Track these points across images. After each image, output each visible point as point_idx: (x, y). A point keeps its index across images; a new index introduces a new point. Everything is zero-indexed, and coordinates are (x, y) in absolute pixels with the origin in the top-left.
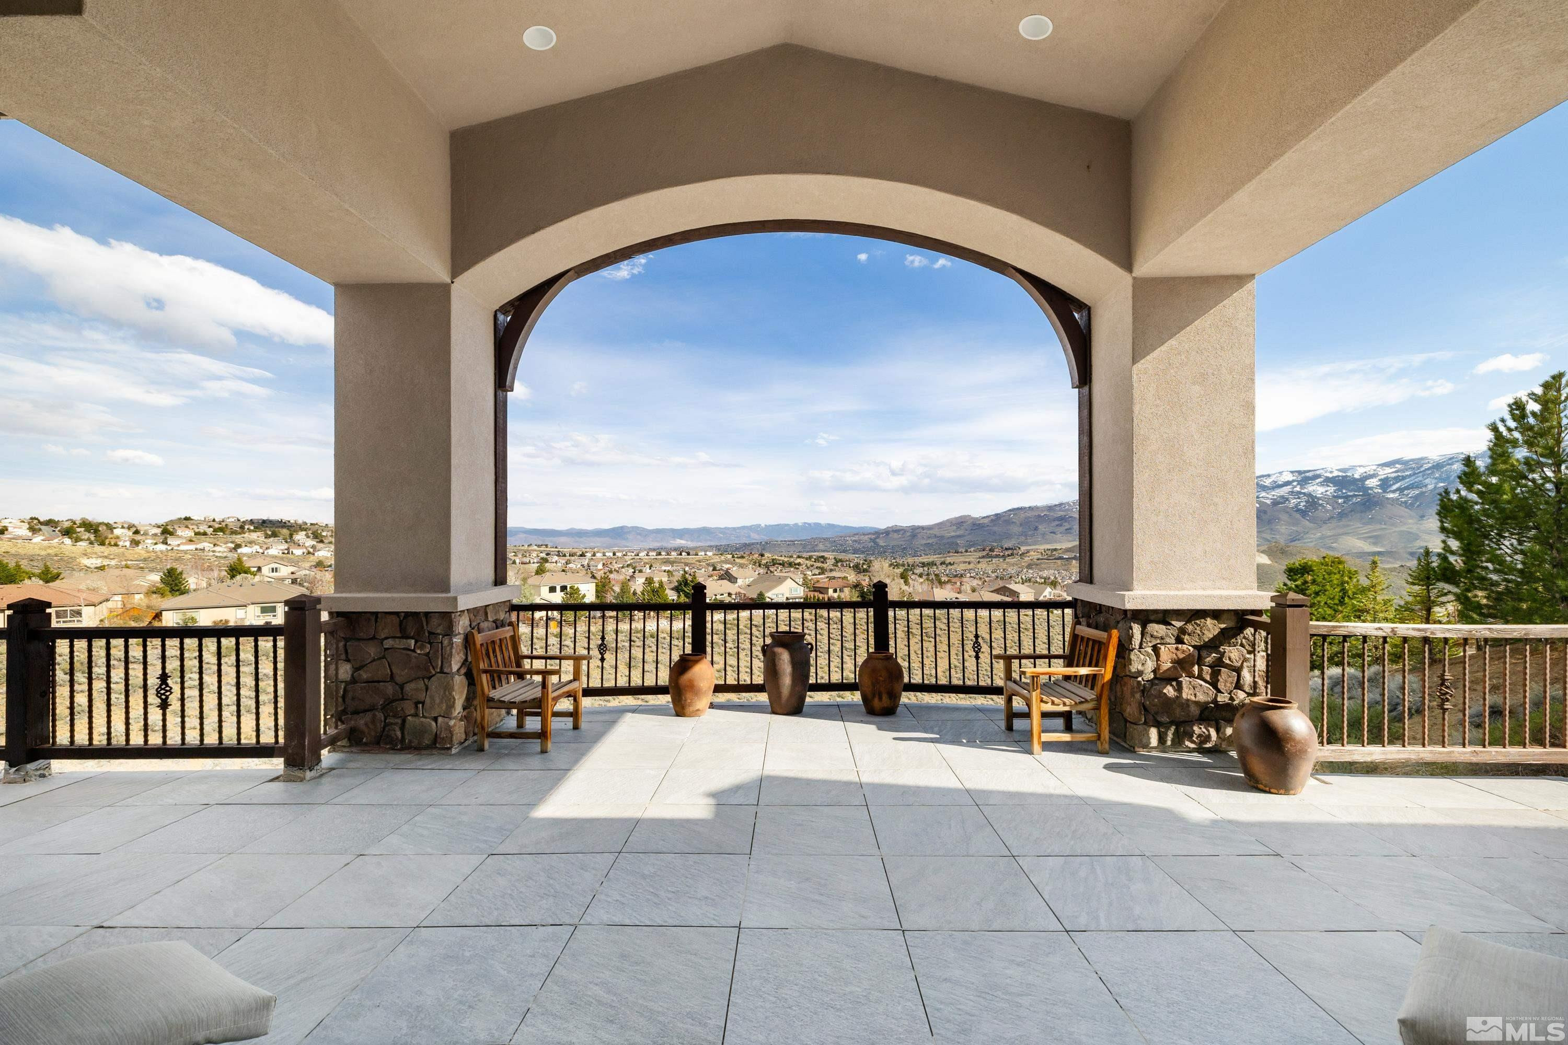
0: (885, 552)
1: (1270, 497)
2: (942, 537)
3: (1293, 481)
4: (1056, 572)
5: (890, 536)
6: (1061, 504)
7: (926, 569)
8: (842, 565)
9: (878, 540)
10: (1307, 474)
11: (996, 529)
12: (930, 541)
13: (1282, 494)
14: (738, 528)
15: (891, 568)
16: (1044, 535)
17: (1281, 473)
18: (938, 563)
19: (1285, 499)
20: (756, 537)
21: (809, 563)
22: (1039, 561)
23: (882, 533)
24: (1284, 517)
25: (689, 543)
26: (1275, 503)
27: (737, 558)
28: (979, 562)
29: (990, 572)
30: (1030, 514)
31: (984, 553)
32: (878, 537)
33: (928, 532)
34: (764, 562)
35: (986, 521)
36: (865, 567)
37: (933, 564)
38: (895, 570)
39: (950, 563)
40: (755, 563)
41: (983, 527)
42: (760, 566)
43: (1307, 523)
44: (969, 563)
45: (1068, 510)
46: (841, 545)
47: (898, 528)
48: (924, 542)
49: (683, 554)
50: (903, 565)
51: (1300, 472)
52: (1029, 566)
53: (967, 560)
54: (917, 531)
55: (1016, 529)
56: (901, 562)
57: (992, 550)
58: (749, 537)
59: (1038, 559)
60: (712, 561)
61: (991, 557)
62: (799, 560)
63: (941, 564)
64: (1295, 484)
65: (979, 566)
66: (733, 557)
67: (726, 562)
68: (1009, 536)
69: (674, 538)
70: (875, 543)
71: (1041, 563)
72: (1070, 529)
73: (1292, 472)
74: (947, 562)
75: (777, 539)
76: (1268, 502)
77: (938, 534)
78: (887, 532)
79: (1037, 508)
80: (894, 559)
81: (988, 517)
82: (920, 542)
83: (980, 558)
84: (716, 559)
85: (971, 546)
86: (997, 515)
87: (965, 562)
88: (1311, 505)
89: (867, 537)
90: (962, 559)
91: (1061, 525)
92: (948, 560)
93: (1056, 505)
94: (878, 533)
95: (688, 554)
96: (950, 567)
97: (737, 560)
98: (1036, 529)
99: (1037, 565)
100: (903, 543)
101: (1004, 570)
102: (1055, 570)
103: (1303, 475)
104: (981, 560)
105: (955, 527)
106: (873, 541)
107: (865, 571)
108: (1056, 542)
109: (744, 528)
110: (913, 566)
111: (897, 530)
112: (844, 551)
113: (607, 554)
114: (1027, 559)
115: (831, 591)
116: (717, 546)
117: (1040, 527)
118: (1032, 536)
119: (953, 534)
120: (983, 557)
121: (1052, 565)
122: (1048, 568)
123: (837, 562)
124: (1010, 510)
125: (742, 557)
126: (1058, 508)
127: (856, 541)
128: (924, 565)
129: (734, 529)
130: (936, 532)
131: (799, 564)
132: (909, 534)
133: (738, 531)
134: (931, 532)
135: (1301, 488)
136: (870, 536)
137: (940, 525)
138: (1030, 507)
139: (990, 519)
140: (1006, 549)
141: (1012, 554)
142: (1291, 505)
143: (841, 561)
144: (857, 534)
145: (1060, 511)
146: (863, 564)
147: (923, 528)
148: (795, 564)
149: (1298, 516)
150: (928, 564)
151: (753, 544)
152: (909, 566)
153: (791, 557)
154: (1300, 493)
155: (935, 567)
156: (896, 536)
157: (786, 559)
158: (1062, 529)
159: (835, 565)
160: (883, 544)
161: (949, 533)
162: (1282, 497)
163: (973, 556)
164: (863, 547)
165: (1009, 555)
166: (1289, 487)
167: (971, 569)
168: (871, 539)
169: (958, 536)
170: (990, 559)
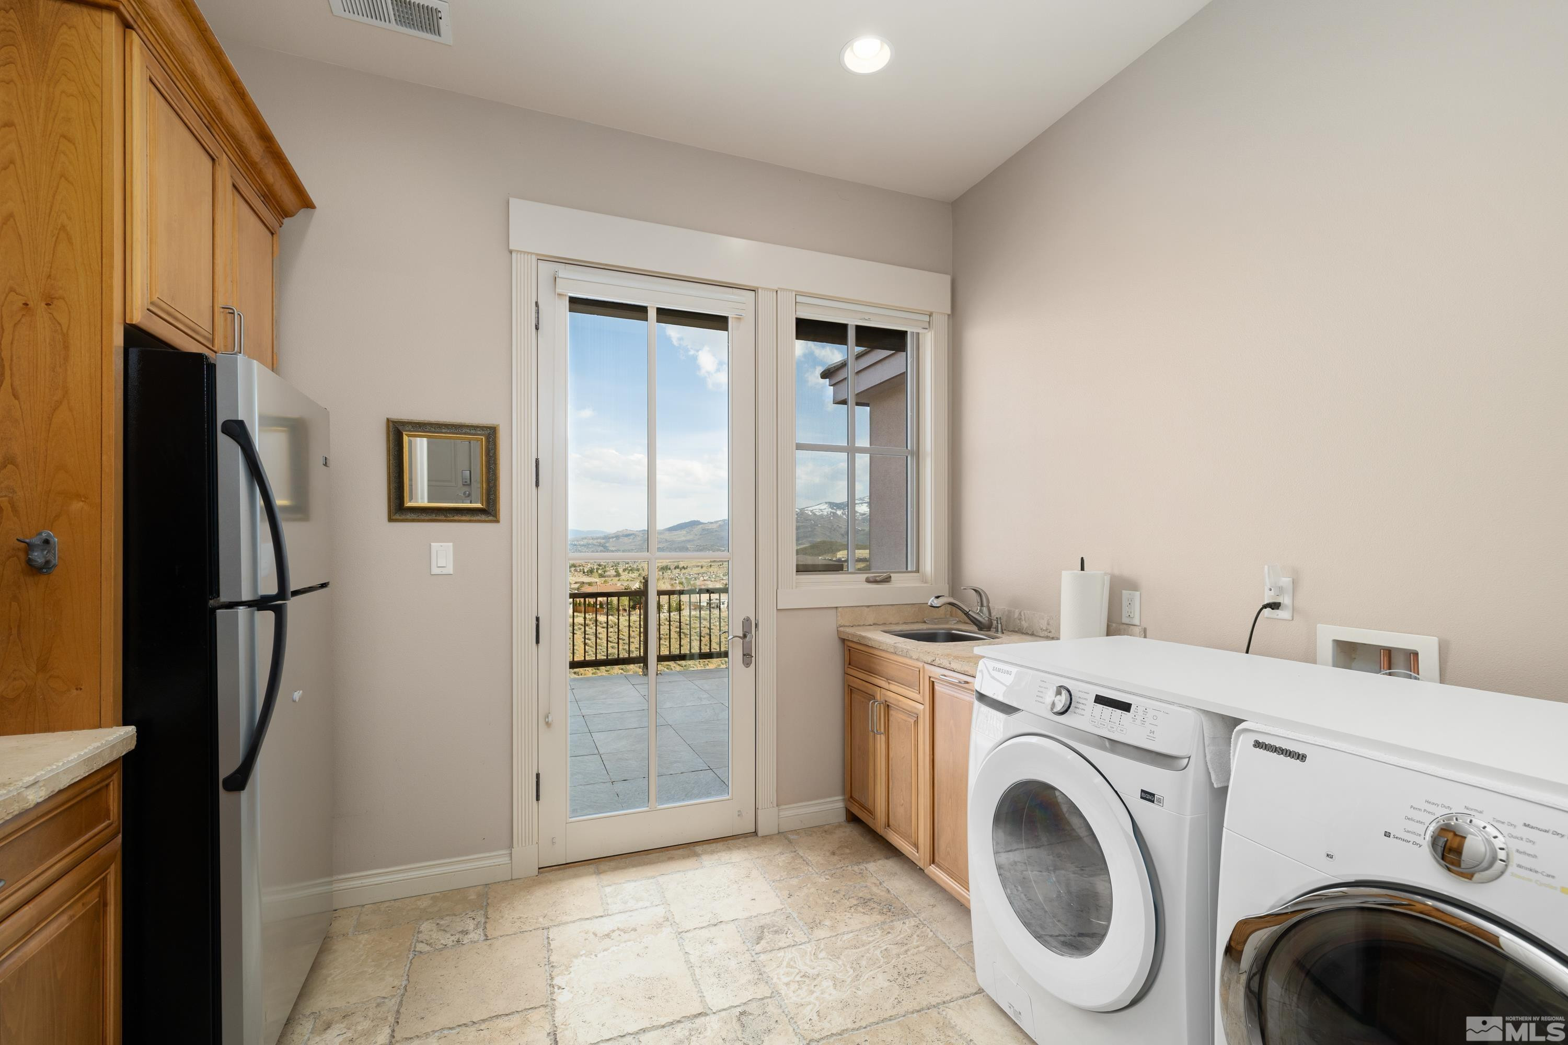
5: (621, 540)
9: (608, 545)
18: (672, 567)
23: (613, 537)
28: (711, 566)
32: (608, 542)
35: (715, 526)
38: (630, 575)
41: (712, 532)
44: (702, 567)
47: (628, 532)
53: (699, 564)
56: (635, 567)
63: (675, 568)
65: (711, 570)
70: (606, 547)
78: (617, 537)
81: (716, 522)
83: (711, 562)
89: (596, 541)
94: (607, 538)
96: (683, 571)
104: (712, 564)
105: (685, 532)
106: (604, 545)
111: (626, 534)
119: (683, 538)
120: (714, 561)
130: (666, 536)
136: (599, 540)
137: (670, 530)
139: (718, 525)
150: (663, 568)
155: (670, 571)
156: (626, 540)
160: (615, 549)
161: (679, 537)
167: (704, 573)
168: (600, 543)
169: (689, 541)
170: (721, 563)
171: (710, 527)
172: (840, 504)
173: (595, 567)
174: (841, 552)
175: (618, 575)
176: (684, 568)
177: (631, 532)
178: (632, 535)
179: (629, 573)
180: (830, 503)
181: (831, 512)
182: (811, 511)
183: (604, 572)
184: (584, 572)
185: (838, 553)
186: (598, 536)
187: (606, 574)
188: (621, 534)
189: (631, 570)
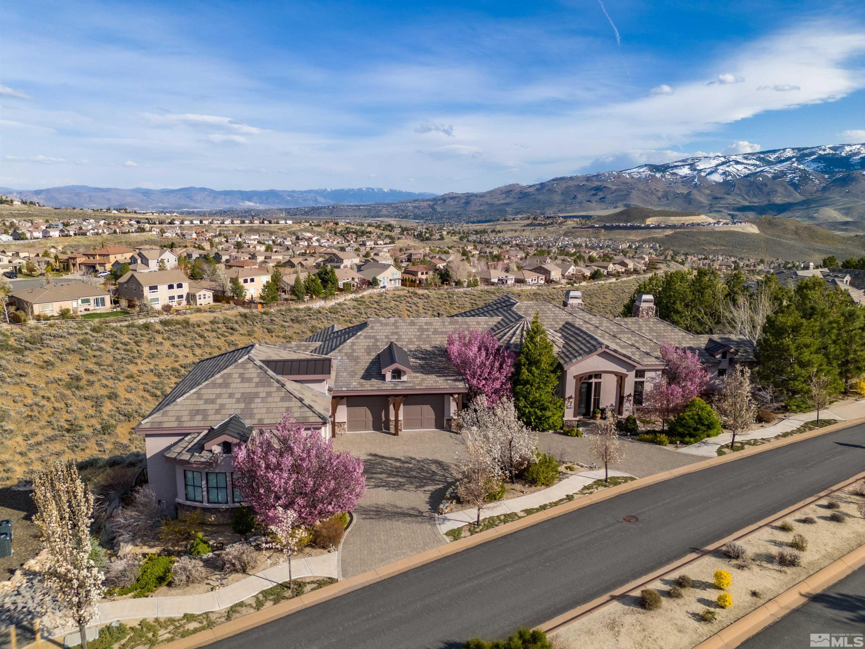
0: (442, 218)
1: (772, 171)
2: (492, 205)
3: (793, 157)
4: (588, 239)
5: (447, 202)
6: (598, 175)
7: (478, 236)
8: (408, 234)
9: (435, 207)
10: (805, 151)
11: (540, 197)
12: (481, 208)
13: (782, 168)
14: (306, 192)
15: (449, 236)
16: (580, 203)
17: (784, 150)
18: (489, 231)
19: (783, 174)
20: (322, 202)
21: (378, 231)
22: (575, 230)
23: (440, 200)
24: (780, 189)
25: (258, 205)
26: (775, 177)
27: (315, 226)
28: (524, 230)
29: (532, 239)
30: (571, 183)
31: (529, 222)
32: (436, 204)
33: (481, 199)
34: (339, 230)
35: (532, 190)
36: (427, 235)
37: (484, 232)
38: (452, 238)
40: (331, 230)
41: (529, 195)
42: (335, 234)
43: (798, 195)
44: (516, 231)
45: (603, 181)
46: (403, 211)
47: (454, 195)
48: (477, 209)
49: (266, 222)
50: (459, 233)
51: (799, 149)
52: (566, 234)
53: (514, 228)
54: (471, 198)
55: (557, 198)
56: (457, 230)
57: (535, 219)
58: (316, 200)
59: (574, 228)
60: (293, 229)
61: (535, 225)
62: (369, 229)
63: (492, 232)
64: (794, 160)
65: (524, 234)
66: (311, 225)
67: (306, 230)
68: (550, 204)
69: (243, 200)
70: (434, 209)
71: (576, 231)
72: (604, 198)
73: (793, 149)
75: (342, 204)
76: (770, 175)
78: (444, 199)
79: (577, 178)
80: (451, 226)
81: (534, 186)
82: (474, 208)
83: (525, 226)
84: (296, 227)
85: (517, 213)
86: (542, 184)
87: (512, 230)
88: (803, 180)
89: (426, 203)
90: (510, 227)
91: (596, 195)
92: (498, 228)
93: (593, 176)
94: (435, 200)
95: (270, 222)
96: (499, 235)
97: (315, 229)
98: (575, 197)
99: (572, 233)
100: (458, 210)
101: (544, 237)
102: (587, 237)
103: (802, 152)
104: (525, 228)
105: (504, 195)
106: (432, 207)
107: (427, 239)
108: (591, 210)
109: (310, 191)
110: (467, 233)
111: (453, 197)
112: (406, 217)
113: (195, 222)
114: (564, 227)
115: (419, 273)
116: (286, 209)
117: (578, 196)
118: (572, 203)
119: (503, 202)
120: (528, 225)
121: (585, 233)
122: (581, 236)
124: (553, 180)
125: (319, 225)
126: (594, 179)
127: (416, 207)
128: (477, 232)
129: (302, 192)
130: (487, 199)
131: (370, 233)
132: (463, 201)
133: (305, 194)
135: (798, 164)
136: (428, 203)
137: (491, 193)
138: (571, 178)
139: (535, 188)
140: (548, 218)
141: (552, 223)
142: (788, 179)
143: (406, 229)
145: (597, 181)
146: (426, 232)
147: (476, 195)
148: (367, 233)
149: (792, 189)
150: (481, 232)
151: (321, 208)
152: (464, 233)
153: (362, 225)
154: (797, 168)
155: (486, 235)
156: (452, 202)
157: (358, 228)
158: (597, 197)
159: (402, 233)
160: (441, 210)
161: (499, 200)
162: (782, 171)
163: (520, 223)
164: (423, 213)
165: (549, 224)
166: (788, 163)
167: (516, 237)
168: (429, 205)
169: (507, 204)
170: (533, 228)
171: (528, 190)
172: (660, 166)
173: (424, 230)
174: (651, 219)
175: (442, 238)
176: (499, 232)
177: (456, 195)
178: (458, 197)
179: (451, 236)
180: (650, 165)
181: (650, 175)
182: (629, 174)
183: (431, 235)
184: (414, 236)
185: (648, 220)
186: (428, 198)
187: (433, 237)
188: (447, 196)
189: (454, 233)
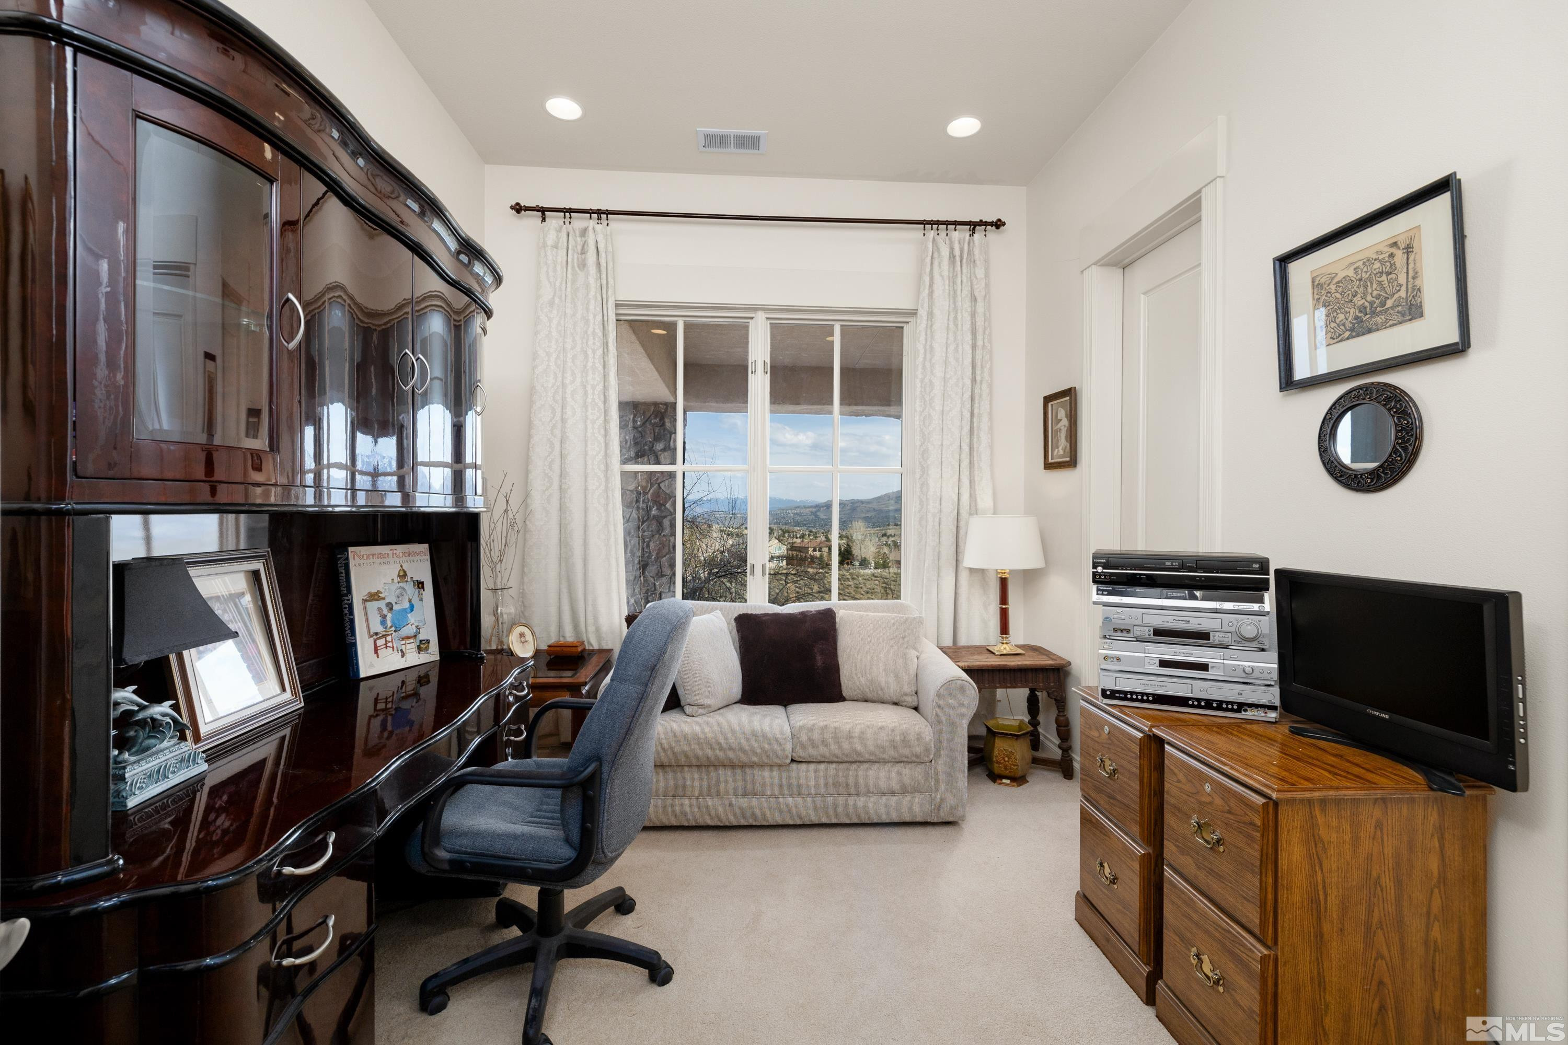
39: (891, 535)
74: (888, 534)
77: (876, 507)
123: (784, 533)
134: (870, 506)
144: (798, 507)
